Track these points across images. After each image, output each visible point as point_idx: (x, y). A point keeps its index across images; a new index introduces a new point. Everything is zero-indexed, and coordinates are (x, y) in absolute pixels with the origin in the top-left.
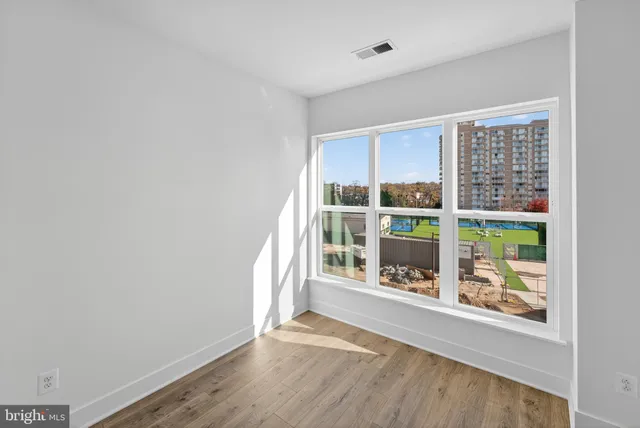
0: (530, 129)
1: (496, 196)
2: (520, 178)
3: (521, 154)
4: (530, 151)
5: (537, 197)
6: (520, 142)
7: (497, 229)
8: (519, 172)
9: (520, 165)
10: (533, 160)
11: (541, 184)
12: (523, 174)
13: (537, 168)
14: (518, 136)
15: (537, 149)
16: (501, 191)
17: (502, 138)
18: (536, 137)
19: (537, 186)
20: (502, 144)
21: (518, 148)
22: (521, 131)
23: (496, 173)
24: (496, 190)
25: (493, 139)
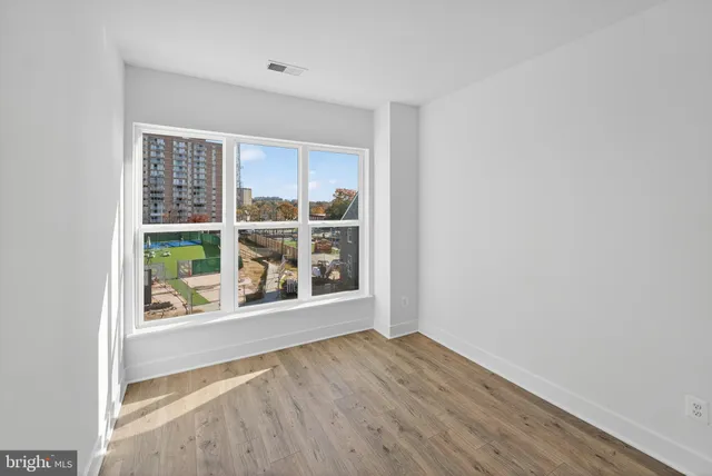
0: (190, 144)
1: (156, 211)
2: (180, 193)
3: (181, 168)
4: (190, 166)
5: (195, 213)
6: (180, 155)
7: (164, 249)
8: (180, 187)
9: (181, 180)
10: (192, 175)
11: (199, 199)
12: (183, 189)
13: (196, 184)
14: (178, 149)
15: (196, 165)
16: (161, 207)
17: (162, 148)
18: (195, 153)
19: (196, 201)
20: (162, 155)
21: (179, 161)
22: (182, 145)
23: (156, 186)
24: (156, 205)
25: (152, 147)
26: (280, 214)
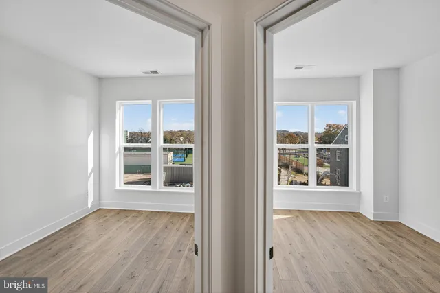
26: (288, 140)
